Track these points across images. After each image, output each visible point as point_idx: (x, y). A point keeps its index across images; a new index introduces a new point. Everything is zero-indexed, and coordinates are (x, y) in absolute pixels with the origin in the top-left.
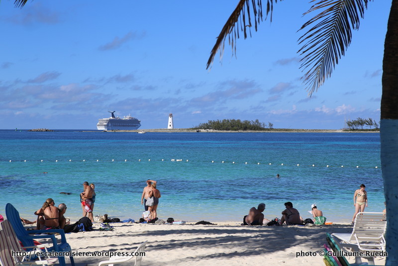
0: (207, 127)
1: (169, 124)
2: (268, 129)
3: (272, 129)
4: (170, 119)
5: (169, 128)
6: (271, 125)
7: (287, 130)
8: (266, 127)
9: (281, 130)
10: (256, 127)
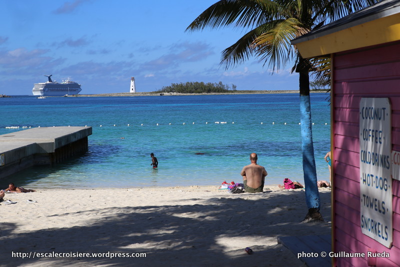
0: (170, 90)
1: (131, 88)
2: (232, 92)
3: (236, 91)
4: (132, 83)
5: (131, 91)
6: (234, 87)
7: (250, 92)
8: (229, 89)
9: (244, 91)
10: (220, 89)
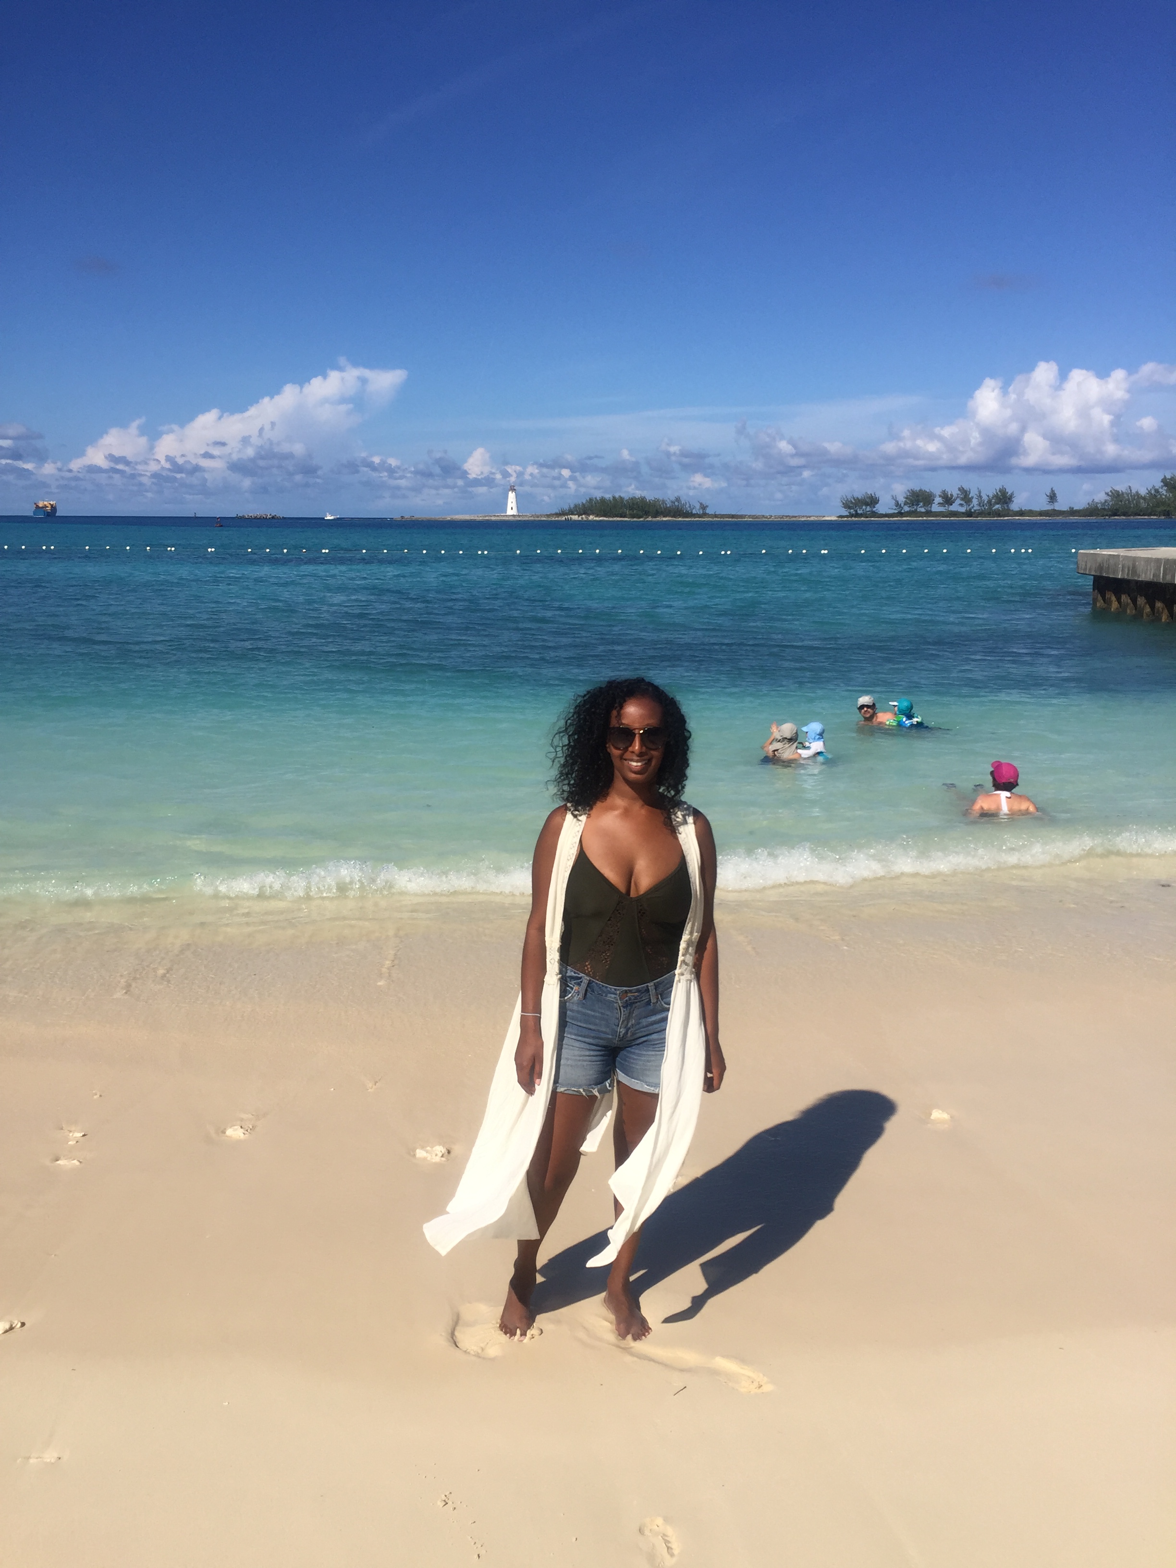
0: (584, 510)
1: (509, 505)
2: (700, 516)
3: (705, 515)
4: (512, 496)
5: (510, 512)
6: (704, 507)
7: (733, 516)
8: (694, 512)
9: (723, 516)
10: (677, 510)
